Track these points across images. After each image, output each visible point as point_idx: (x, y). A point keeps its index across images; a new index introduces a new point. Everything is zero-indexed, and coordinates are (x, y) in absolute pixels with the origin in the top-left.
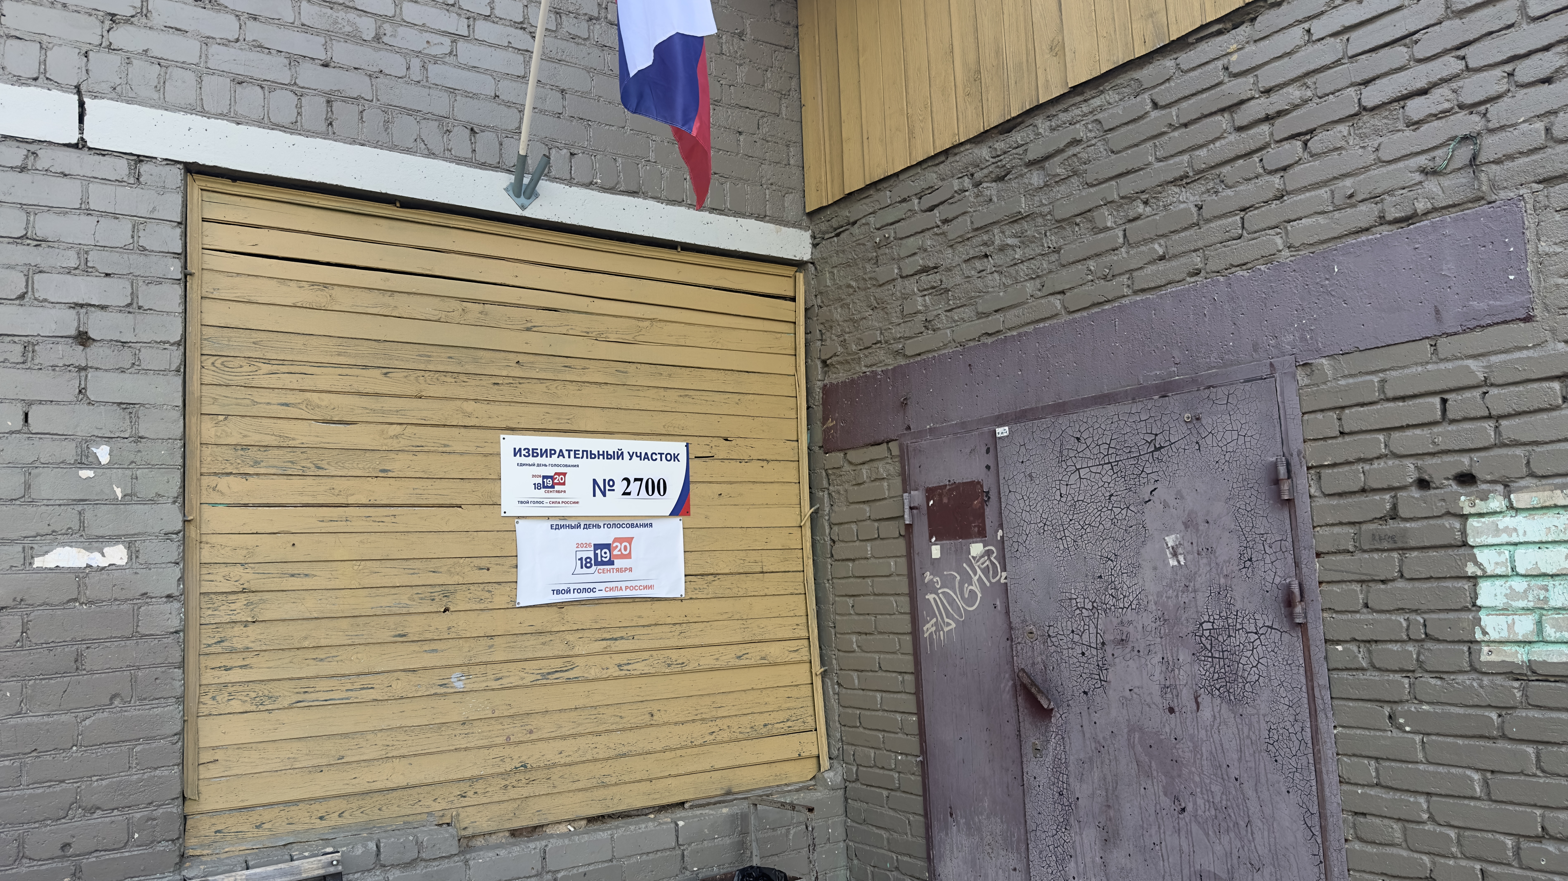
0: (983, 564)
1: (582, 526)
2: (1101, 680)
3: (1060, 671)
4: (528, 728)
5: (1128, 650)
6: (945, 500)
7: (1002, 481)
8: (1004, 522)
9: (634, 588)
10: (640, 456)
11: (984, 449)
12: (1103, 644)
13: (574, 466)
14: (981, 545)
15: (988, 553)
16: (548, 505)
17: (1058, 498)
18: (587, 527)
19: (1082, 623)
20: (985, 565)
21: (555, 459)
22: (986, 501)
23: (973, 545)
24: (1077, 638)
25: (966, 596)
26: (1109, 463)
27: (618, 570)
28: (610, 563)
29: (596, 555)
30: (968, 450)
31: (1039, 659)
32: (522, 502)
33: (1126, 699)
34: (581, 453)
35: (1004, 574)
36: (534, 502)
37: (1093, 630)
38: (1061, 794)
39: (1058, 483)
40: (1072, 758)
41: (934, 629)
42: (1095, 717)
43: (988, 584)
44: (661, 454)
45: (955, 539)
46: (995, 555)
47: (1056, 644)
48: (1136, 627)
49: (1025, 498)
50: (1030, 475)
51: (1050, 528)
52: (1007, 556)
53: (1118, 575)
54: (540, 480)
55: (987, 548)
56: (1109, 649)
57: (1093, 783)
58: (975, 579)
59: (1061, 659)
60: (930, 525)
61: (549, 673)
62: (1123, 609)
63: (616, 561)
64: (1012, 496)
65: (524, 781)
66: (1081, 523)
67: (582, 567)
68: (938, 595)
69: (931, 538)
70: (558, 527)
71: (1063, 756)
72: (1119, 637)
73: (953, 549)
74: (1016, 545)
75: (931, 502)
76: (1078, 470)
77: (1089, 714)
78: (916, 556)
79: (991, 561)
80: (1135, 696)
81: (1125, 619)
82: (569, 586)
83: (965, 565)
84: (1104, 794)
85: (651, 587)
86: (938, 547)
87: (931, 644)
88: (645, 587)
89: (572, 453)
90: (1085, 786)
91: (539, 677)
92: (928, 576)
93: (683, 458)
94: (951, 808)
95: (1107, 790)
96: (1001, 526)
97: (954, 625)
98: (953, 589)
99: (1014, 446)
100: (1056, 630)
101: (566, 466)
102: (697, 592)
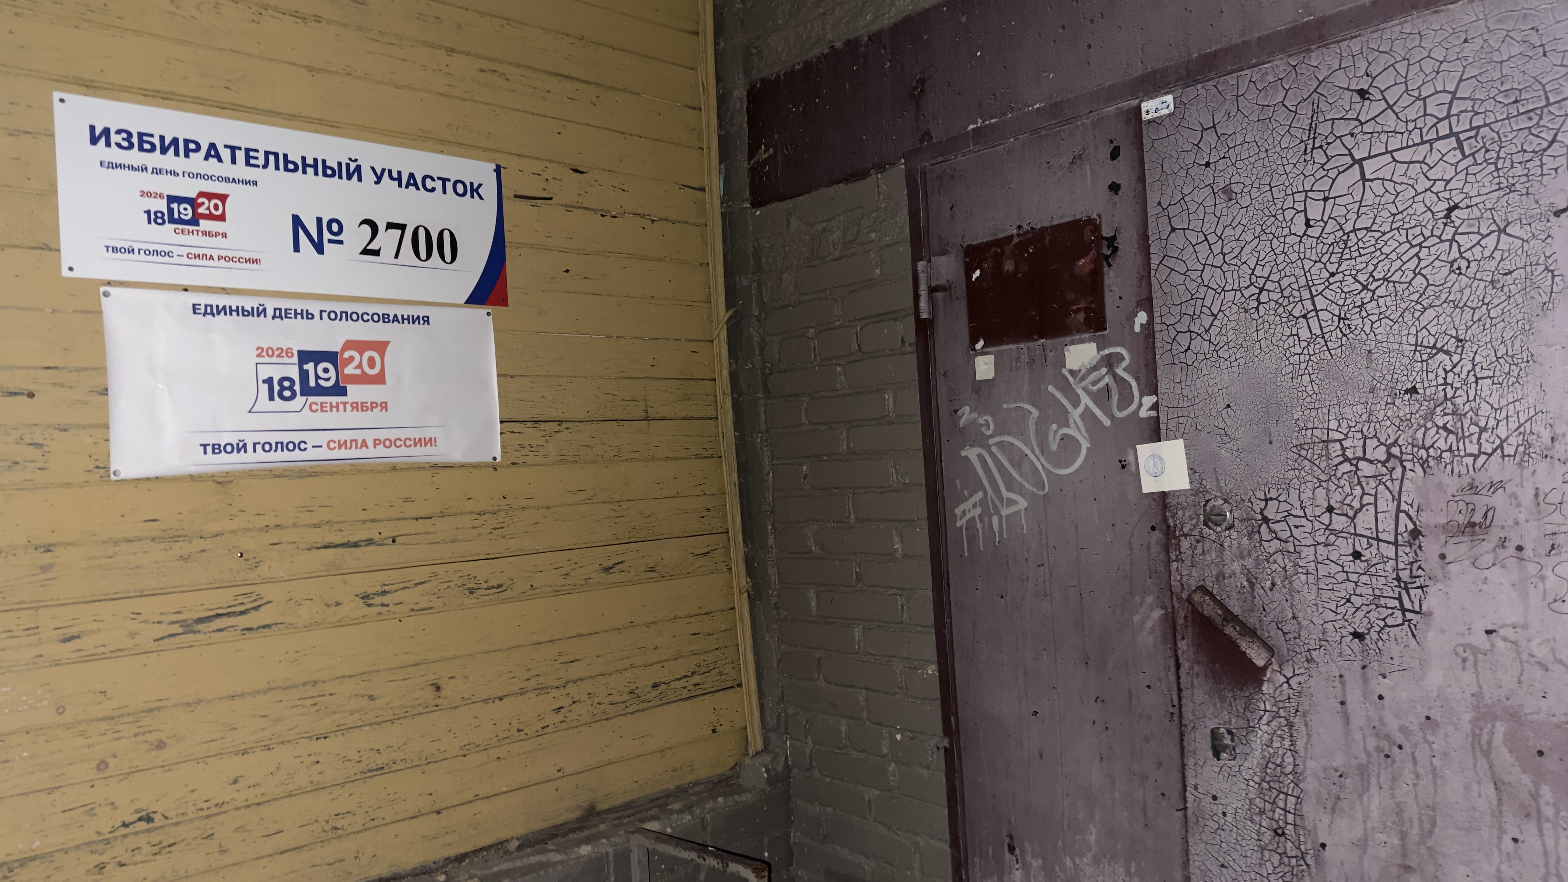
0: (1094, 383)
1: (270, 313)
2: (1404, 610)
3: (1292, 590)
4: (152, 737)
5: (1487, 546)
6: (1009, 266)
7: (1152, 210)
8: (1157, 294)
9: (393, 443)
10: (399, 179)
11: (1108, 149)
12: (1416, 533)
13: (247, 182)
14: (1093, 346)
15: (1110, 362)
16: (185, 260)
17: (1299, 228)
18: (280, 314)
19: (1358, 491)
20: (1101, 384)
21: (196, 163)
22: (1107, 258)
23: (1072, 348)
24: (1339, 523)
25: (1054, 447)
26: (1452, 134)
27: (355, 406)
28: (339, 390)
29: (304, 374)
30: (1065, 160)
31: (1237, 567)
32: (115, 250)
33: (1475, 650)
34: (261, 156)
35: (1149, 401)
36: (148, 253)
37: (1386, 503)
38: (1279, 833)
39: (1300, 197)
40: (1311, 764)
41: (978, 511)
42: (1381, 686)
43: (1107, 422)
44: (444, 180)
45: (1033, 340)
46: (1125, 364)
47: (1284, 535)
48: (1514, 496)
49: (1212, 239)
50: (1227, 190)
51: (1275, 296)
52: (1160, 362)
53: (1465, 382)
54: (162, 205)
55: (1107, 352)
56: (1431, 547)
57: (1366, 818)
58: (1076, 414)
59: (1296, 565)
60: (972, 318)
61: (201, 620)
62: (1476, 457)
63: (350, 388)
64: (1178, 239)
65: (147, 849)
66: (1362, 278)
67: (271, 398)
68: (988, 448)
69: (973, 341)
70: (211, 311)
71: (1289, 759)
72: (1461, 519)
73: (1025, 358)
74: (1184, 340)
75: (977, 273)
76: (1360, 162)
77: (1365, 680)
78: (941, 380)
79: (1115, 376)
80: (1500, 644)
81: (1482, 479)
82: (242, 436)
83: (1051, 388)
84: (1396, 841)
85: (430, 442)
86: (991, 358)
87: (972, 539)
88: (418, 442)
89: (240, 155)
90: (1342, 823)
91: (177, 629)
92: (966, 414)
93: (490, 191)
94: (1011, 837)
95: (1403, 836)
96: (1147, 304)
97: (1023, 504)
98: (1023, 435)
99: (1186, 133)
100: (1284, 507)
101: (227, 180)
102: (525, 452)
